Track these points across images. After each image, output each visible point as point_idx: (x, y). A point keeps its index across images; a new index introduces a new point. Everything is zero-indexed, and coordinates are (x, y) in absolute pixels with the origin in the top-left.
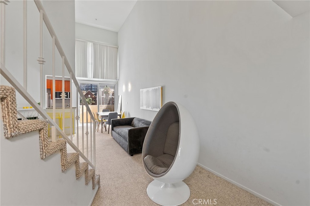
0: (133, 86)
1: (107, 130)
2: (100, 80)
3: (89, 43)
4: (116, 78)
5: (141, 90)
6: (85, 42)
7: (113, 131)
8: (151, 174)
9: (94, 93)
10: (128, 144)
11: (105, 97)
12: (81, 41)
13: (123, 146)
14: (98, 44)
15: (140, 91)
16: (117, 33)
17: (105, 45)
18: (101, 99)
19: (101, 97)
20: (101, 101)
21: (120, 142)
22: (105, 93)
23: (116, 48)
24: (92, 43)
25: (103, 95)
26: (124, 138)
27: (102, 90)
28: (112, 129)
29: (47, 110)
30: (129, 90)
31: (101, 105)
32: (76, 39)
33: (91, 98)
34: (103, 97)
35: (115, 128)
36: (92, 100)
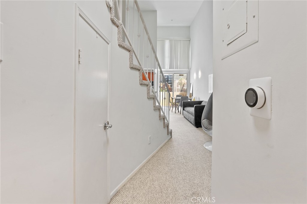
0: (202, 73)
1: (180, 112)
2: (175, 70)
3: (166, 40)
4: (188, 68)
5: (209, 75)
6: (163, 40)
7: (183, 111)
8: (206, 130)
10: (194, 117)
12: (161, 40)
13: (191, 121)
14: (173, 40)
15: (208, 77)
16: (189, 27)
17: (179, 40)
21: (189, 118)
22: (179, 84)
23: (188, 40)
24: (169, 40)
25: (178, 86)
26: (191, 114)
27: (177, 81)
28: (183, 110)
30: (200, 77)
31: (176, 92)
35: (186, 109)
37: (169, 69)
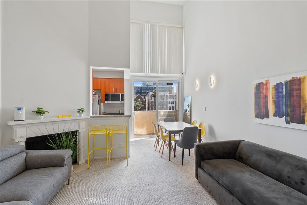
2: (159, 75)
3: (145, 24)
6: (140, 24)
9: (144, 97)
11: (154, 100)
12: (136, 23)
14: (157, 25)
16: (182, 7)
17: (167, 25)
18: (150, 103)
19: (150, 100)
20: (150, 104)
22: (153, 97)
23: (181, 28)
24: (150, 24)
25: (151, 99)
27: (151, 93)
29: (91, 119)
32: (131, 21)
33: (141, 102)
34: (152, 101)
36: (142, 104)
37: (151, 72)
